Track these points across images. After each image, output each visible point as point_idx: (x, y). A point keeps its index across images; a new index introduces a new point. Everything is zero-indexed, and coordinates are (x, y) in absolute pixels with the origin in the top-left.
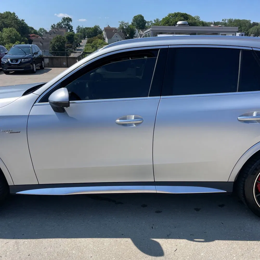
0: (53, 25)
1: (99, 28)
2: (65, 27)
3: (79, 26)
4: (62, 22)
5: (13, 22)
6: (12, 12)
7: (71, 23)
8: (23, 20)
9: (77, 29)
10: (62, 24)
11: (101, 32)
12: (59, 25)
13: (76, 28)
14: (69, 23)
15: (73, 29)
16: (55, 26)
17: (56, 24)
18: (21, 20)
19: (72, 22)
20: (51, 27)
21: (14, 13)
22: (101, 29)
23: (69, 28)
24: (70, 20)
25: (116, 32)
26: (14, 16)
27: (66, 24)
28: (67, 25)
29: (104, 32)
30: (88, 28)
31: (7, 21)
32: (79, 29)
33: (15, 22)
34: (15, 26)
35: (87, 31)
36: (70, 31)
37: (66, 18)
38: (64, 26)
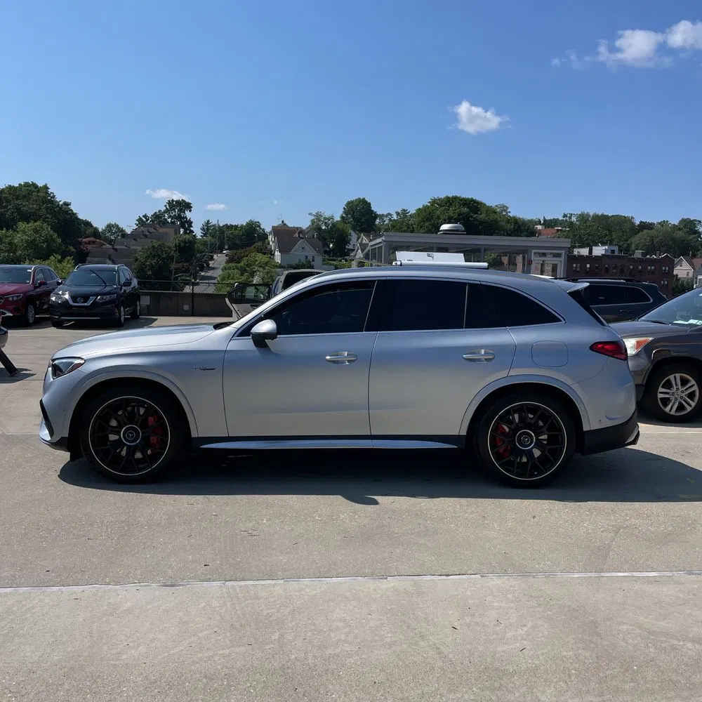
0: (143, 216)
1: (260, 228)
2: (173, 223)
3: (208, 221)
4: (167, 211)
5: (42, 207)
6: (40, 184)
7: (188, 214)
8: (67, 204)
9: (203, 229)
10: (164, 216)
11: (264, 237)
12: (158, 217)
13: (201, 226)
14: (184, 212)
15: (192, 229)
16: (147, 220)
17: (150, 216)
18: (61, 203)
19: (190, 211)
20: (137, 223)
21: (46, 187)
22: (263, 230)
23: (182, 225)
24: (188, 206)
25: (302, 238)
26: (47, 193)
27: (175, 215)
28: (179, 217)
29: (270, 238)
30: (231, 226)
31: (28, 206)
32: (208, 229)
33: (47, 208)
34: (48, 218)
35: (228, 233)
36: (185, 233)
37: (177, 202)
38: (169, 220)
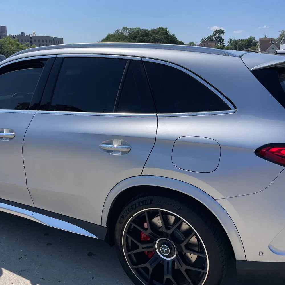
0: (204, 38)
1: (255, 40)
2: (216, 40)
3: (231, 38)
4: (214, 35)
5: (163, 37)
6: (164, 28)
7: (223, 36)
8: (173, 35)
9: (228, 42)
10: (213, 37)
11: (255, 44)
12: (209, 38)
14: (221, 35)
15: (224, 42)
16: (205, 39)
17: (206, 37)
18: (172, 35)
19: (224, 34)
20: (201, 41)
21: (166, 29)
22: (256, 41)
23: (220, 41)
24: (223, 32)
25: (273, 43)
26: (167, 31)
27: (217, 37)
28: (219, 38)
29: (259, 44)
30: (241, 40)
31: (157, 37)
32: (231, 42)
33: (164, 37)
34: (164, 41)
35: (239, 43)
36: (221, 44)
37: (218, 31)
38: (214, 39)
